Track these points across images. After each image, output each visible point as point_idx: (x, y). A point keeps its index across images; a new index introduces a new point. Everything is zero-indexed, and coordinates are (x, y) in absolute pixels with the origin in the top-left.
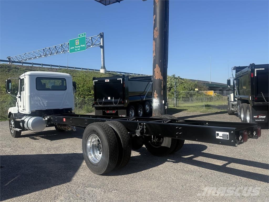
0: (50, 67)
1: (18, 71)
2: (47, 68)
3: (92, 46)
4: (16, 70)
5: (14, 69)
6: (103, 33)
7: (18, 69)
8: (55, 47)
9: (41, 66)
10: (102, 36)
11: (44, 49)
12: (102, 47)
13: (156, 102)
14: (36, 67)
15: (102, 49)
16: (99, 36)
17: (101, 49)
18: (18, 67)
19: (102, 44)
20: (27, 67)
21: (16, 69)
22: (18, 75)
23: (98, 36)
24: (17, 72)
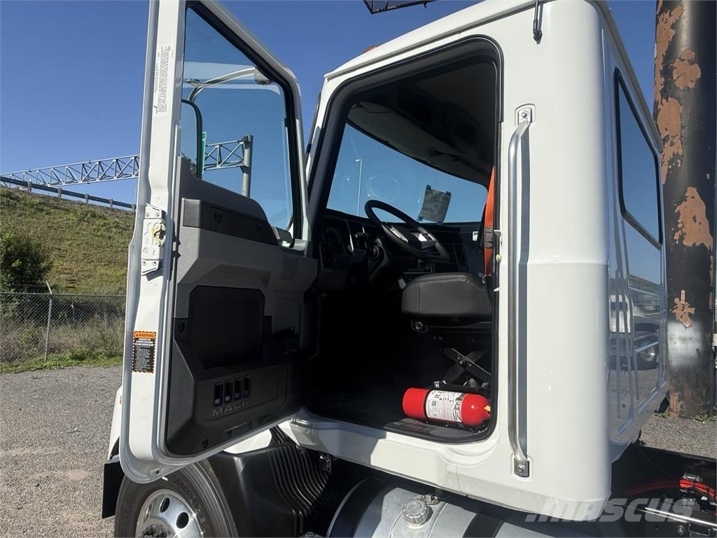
0: (108, 205)
1: (18, 206)
2: (100, 206)
3: (218, 167)
4: (12, 201)
5: (5, 198)
6: (252, 137)
7: (17, 199)
8: (117, 160)
9: (84, 201)
10: (248, 143)
11: (83, 165)
12: (246, 170)
13: (684, 340)
14: (69, 200)
15: (245, 175)
16: (242, 143)
17: (243, 176)
18: (17, 194)
19: (246, 163)
20: (44, 197)
21: (11, 198)
22: (16, 215)
23: (239, 142)
24: (14, 207)
